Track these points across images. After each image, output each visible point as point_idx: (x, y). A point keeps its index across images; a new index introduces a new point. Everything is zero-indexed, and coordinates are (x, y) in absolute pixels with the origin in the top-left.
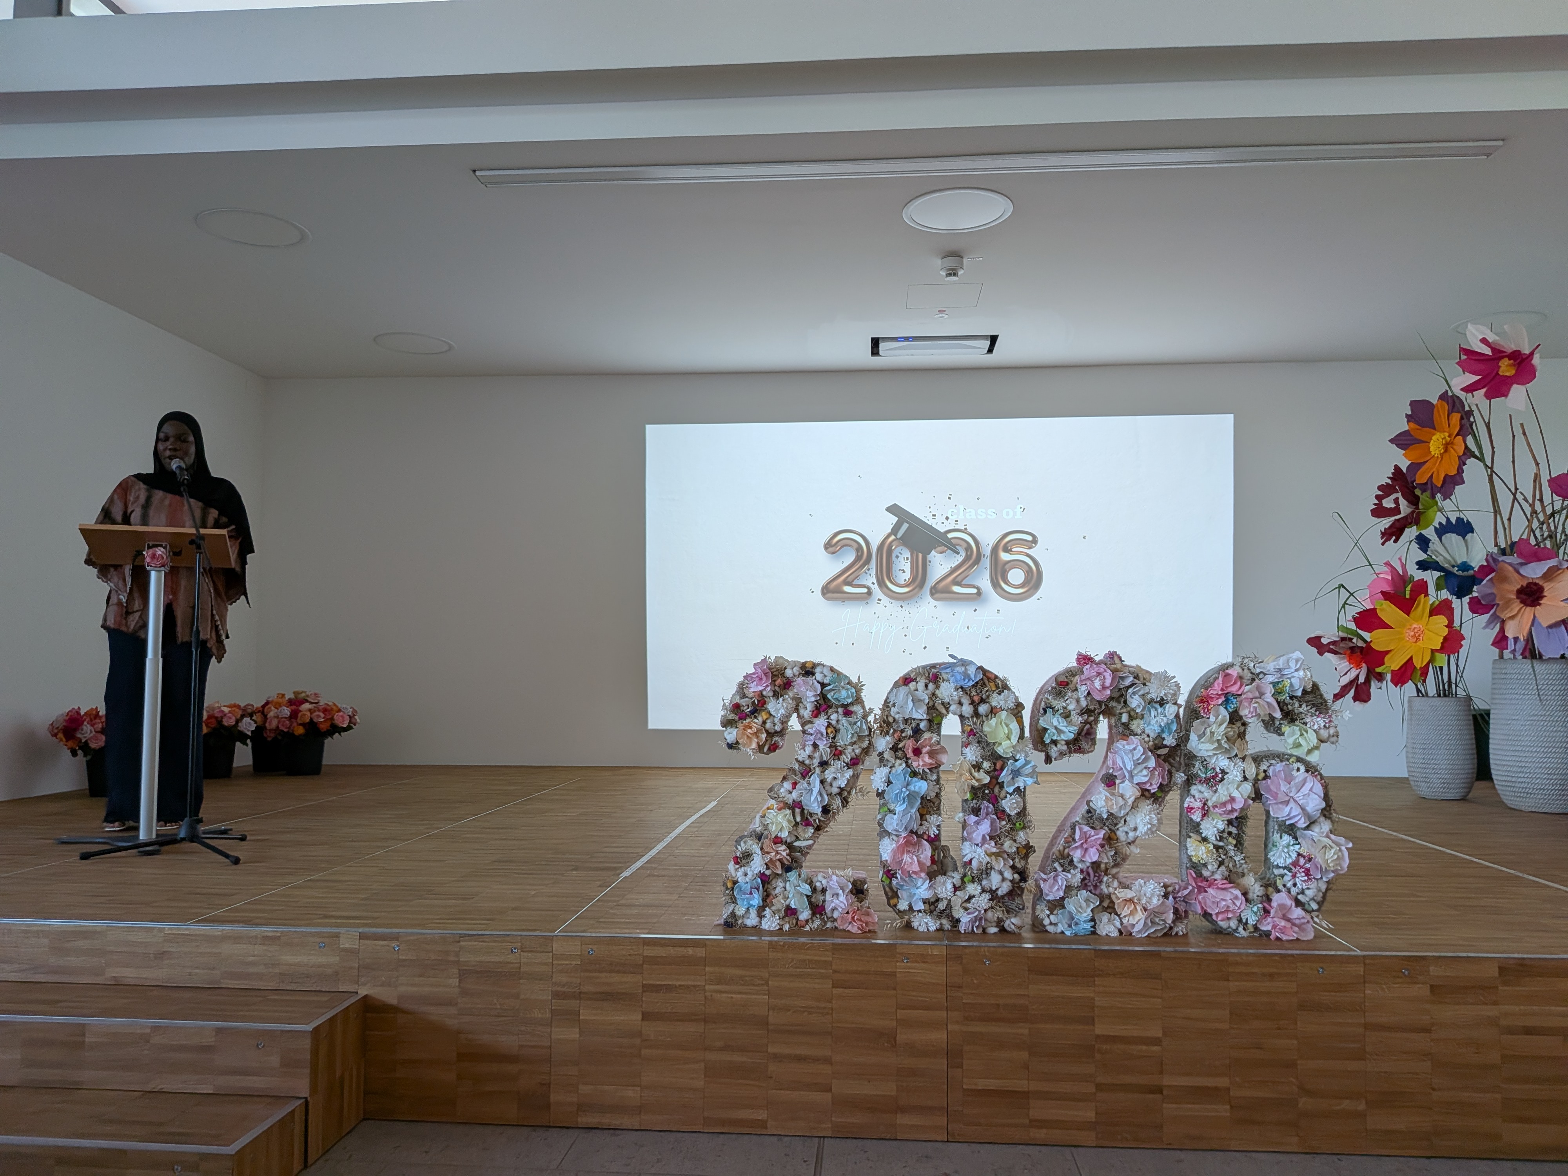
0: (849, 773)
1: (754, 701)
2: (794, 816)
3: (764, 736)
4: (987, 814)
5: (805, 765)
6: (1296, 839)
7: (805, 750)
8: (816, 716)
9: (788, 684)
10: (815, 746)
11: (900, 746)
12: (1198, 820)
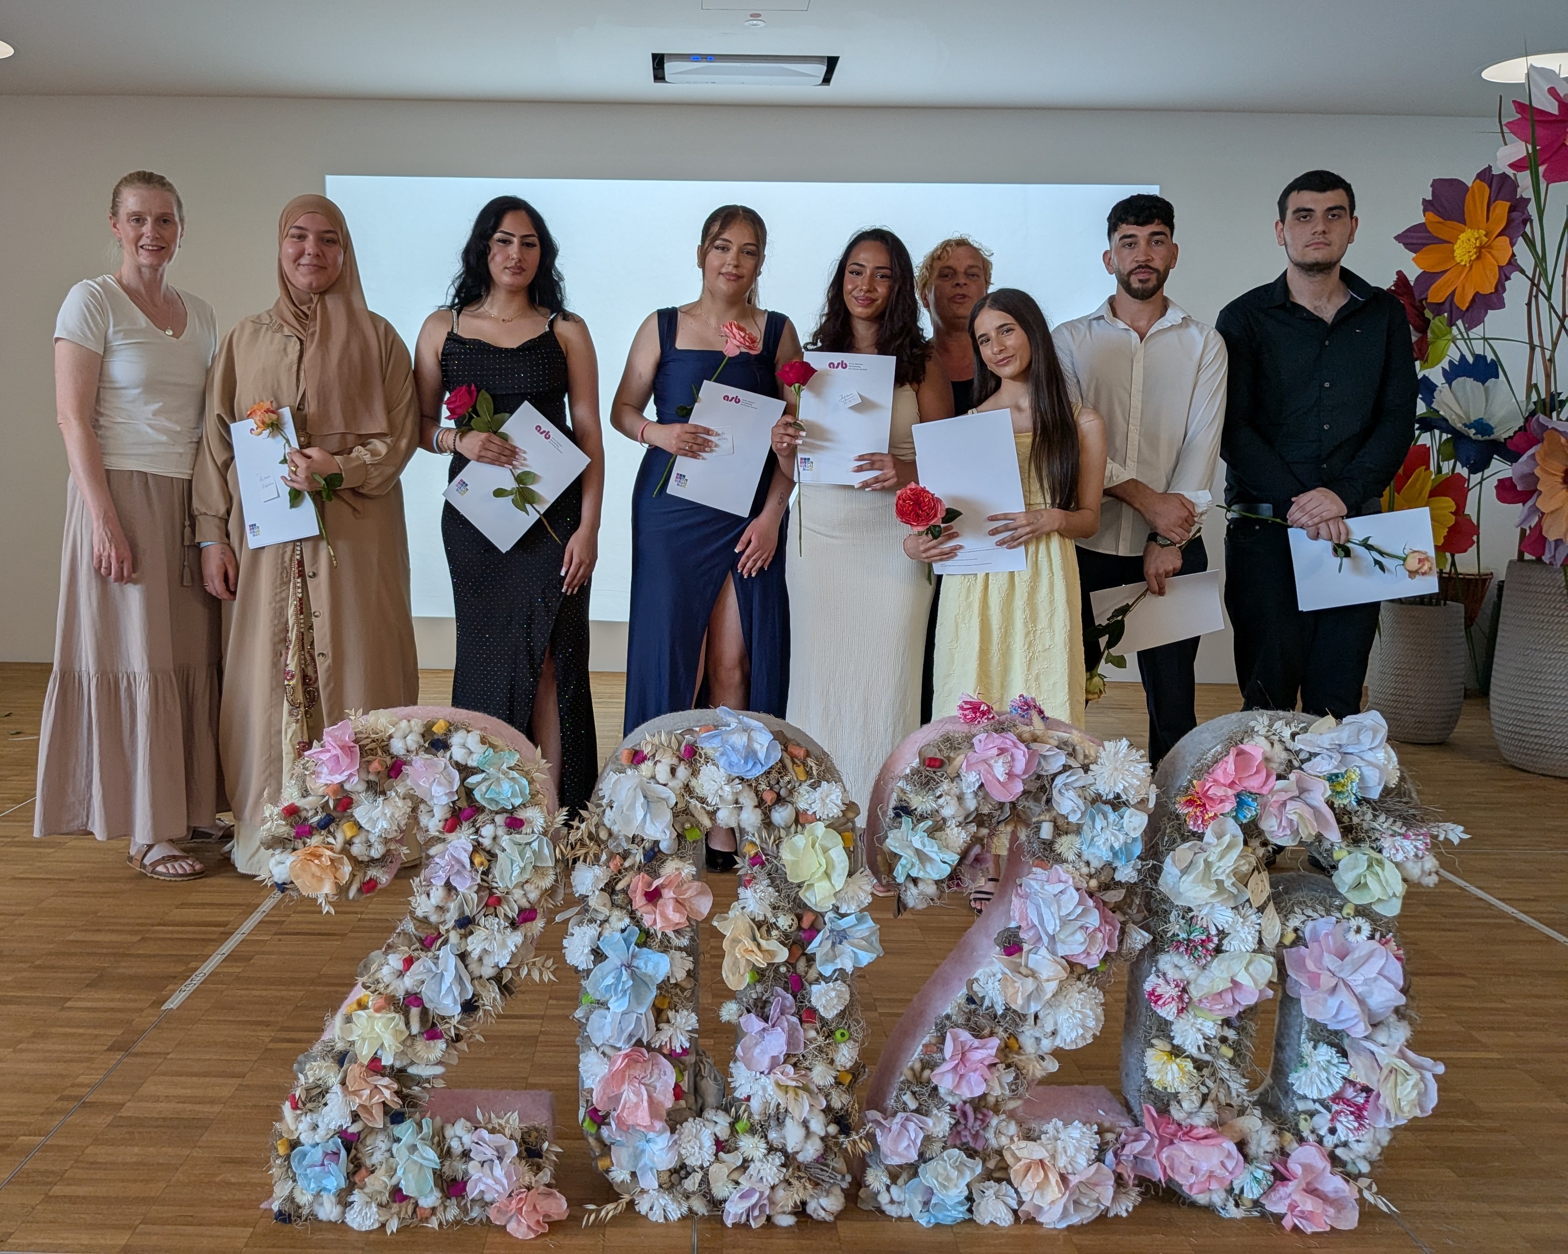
0: (515, 939)
1: (327, 802)
2: (407, 1024)
3: (347, 869)
4: (782, 1013)
5: (430, 923)
6: (1344, 1054)
7: (428, 895)
8: (451, 830)
9: (396, 769)
10: (449, 887)
11: (619, 887)
12: (1170, 1018)
